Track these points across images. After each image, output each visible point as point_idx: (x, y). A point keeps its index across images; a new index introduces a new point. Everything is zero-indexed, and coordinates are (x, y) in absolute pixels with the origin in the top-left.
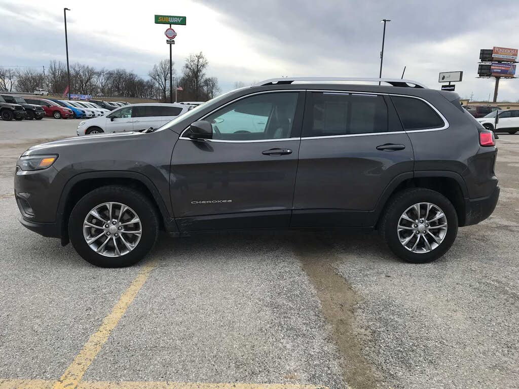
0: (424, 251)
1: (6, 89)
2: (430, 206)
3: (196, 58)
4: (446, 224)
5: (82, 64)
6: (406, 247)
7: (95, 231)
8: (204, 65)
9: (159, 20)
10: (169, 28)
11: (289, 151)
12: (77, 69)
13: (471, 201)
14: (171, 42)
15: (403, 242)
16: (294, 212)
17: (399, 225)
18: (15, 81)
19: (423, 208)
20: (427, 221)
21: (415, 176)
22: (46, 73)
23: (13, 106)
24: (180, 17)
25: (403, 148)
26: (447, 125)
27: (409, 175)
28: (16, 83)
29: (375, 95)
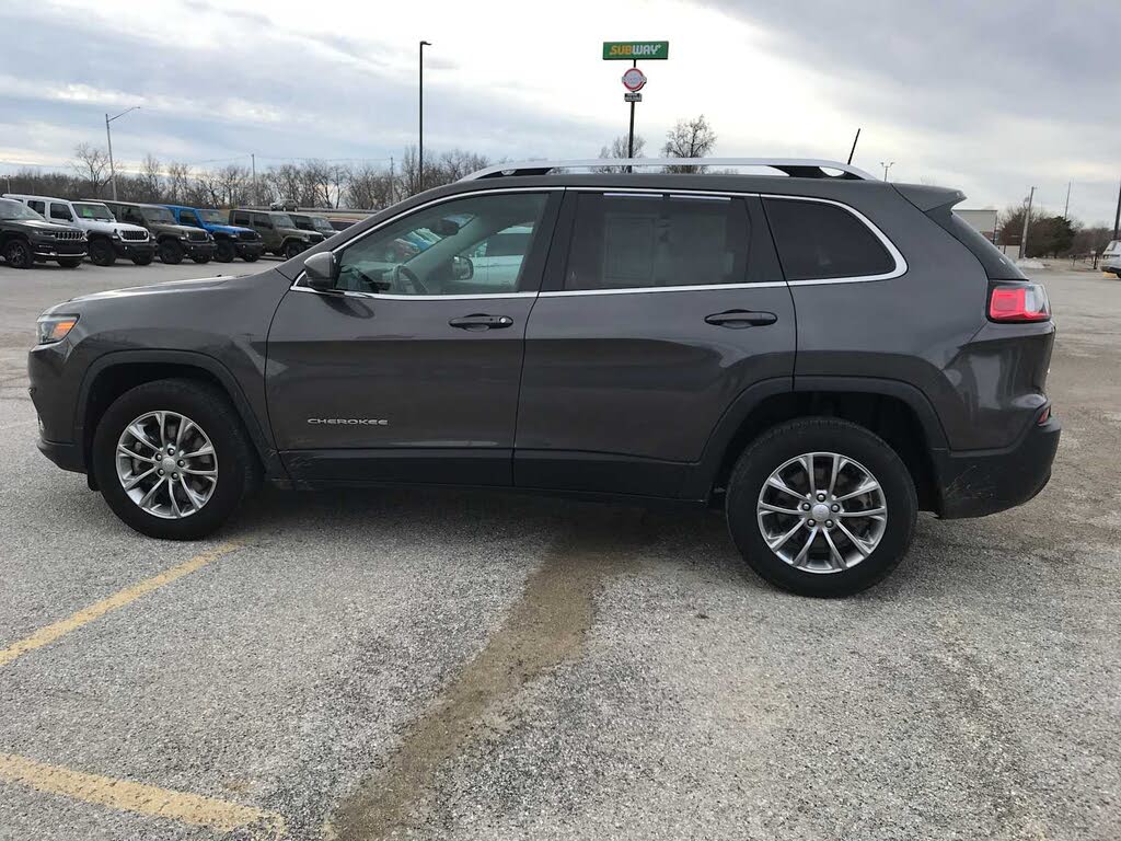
0: (827, 569)
1: (328, 203)
2: (840, 461)
3: (691, 130)
4: (883, 507)
5: (464, 151)
6: (778, 554)
7: (140, 466)
8: (706, 144)
9: (612, 51)
10: (632, 67)
11: (503, 321)
12: (455, 162)
13: (954, 455)
14: (633, 98)
15: (771, 542)
16: (518, 455)
17: (761, 502)
18: (345, 188)
19: (823, 464)
20: (834, 498)
21: (796, 390)
22: (398, 171)
23: (305, 236)
24: (655, 44)
25: (772, 322)
26: (901, 267)
27: (782, 385)
28: (347, 193)
29: (724, 196)
